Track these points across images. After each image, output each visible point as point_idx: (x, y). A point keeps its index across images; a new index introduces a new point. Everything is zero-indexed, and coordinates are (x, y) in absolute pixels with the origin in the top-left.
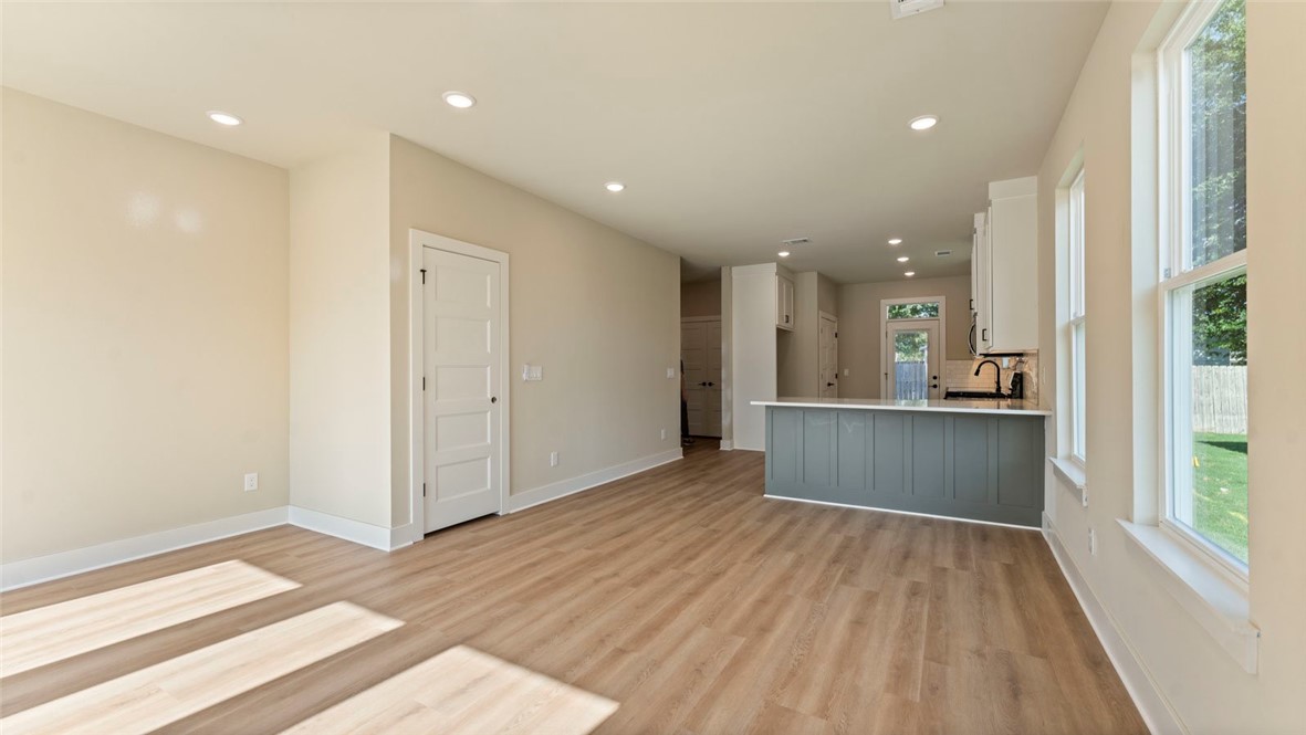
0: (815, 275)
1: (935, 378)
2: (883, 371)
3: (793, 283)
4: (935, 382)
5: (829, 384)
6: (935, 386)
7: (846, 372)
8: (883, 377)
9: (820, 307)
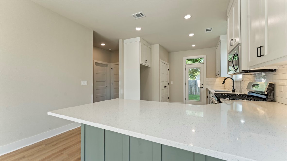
0: (158, 45)
1: (202, 84)
2: (184, 82)
3: (150, 49)
4: (203, 86)
5: (165, 87)
6: (202, 88)
7: (172, 82)
8: (184, 84)
9: (160, 58)
